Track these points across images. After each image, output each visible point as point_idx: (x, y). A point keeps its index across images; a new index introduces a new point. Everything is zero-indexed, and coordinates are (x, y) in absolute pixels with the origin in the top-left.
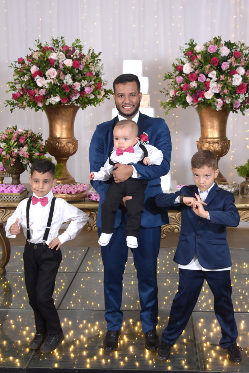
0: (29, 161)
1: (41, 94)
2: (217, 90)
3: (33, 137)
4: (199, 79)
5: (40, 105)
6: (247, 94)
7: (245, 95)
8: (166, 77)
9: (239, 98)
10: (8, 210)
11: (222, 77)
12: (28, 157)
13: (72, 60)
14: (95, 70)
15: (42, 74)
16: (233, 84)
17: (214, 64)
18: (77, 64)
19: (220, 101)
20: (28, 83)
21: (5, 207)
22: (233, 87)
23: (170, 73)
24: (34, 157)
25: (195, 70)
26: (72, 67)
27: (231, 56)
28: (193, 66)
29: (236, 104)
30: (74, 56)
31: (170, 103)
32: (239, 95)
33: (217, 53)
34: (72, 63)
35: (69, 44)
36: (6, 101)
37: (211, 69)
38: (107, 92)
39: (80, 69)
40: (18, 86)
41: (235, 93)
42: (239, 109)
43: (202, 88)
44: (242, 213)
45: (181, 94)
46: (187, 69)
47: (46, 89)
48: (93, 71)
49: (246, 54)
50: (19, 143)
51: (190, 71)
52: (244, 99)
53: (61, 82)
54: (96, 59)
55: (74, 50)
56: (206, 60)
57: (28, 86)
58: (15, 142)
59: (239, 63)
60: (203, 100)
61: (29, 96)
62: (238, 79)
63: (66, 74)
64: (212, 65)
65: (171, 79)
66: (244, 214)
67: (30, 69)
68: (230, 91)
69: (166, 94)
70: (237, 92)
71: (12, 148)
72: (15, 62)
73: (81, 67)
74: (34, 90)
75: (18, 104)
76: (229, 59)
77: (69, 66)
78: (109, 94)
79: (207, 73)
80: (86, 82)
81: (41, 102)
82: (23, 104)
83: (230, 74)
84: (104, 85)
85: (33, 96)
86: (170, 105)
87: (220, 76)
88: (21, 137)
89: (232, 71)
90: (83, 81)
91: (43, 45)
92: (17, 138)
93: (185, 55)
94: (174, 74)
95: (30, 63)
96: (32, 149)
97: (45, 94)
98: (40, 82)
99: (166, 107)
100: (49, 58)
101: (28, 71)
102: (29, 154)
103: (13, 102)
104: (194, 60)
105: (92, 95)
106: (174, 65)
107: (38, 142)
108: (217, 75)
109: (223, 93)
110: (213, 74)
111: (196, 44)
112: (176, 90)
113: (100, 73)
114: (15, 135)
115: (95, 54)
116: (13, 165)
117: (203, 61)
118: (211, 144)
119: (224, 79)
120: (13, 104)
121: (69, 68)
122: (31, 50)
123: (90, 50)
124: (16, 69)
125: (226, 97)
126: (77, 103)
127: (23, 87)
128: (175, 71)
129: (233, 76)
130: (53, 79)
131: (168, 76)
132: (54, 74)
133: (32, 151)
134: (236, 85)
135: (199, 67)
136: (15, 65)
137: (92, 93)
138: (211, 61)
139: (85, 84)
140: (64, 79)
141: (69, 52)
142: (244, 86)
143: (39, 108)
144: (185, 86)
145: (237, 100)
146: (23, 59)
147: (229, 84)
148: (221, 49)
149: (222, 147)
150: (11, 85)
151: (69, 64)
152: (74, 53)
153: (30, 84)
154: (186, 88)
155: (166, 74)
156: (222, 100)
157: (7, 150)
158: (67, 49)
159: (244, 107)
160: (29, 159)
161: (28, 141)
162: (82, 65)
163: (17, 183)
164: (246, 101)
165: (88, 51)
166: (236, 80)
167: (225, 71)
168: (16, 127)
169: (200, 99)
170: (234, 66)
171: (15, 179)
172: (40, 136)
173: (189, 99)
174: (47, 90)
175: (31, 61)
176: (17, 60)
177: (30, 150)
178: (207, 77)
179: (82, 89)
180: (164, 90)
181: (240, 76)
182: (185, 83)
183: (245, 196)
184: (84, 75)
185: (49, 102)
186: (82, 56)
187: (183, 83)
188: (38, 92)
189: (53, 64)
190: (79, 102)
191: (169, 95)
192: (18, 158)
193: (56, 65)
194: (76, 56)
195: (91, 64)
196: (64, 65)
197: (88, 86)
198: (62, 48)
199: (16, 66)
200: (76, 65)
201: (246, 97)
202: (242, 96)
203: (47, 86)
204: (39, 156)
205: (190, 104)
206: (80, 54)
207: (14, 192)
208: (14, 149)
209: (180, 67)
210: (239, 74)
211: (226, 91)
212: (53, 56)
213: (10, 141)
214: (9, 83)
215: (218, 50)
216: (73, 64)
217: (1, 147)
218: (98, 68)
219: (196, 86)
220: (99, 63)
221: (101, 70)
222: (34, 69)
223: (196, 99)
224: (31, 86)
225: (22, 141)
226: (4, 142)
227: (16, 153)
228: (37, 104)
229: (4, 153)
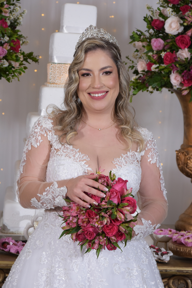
8: (132, 37)
14: (10, 17)
23: (139, 31)
25: (187, 29)
28: (182, 22)
38: (27, 57)
45: (161, 70)
46: (172, 26)
48: (7, 19)
51: (178, 30)
65: (142, 41)
69: (130, 67)
84: (22, 44)
94: (146, 33)
104: (184, 12)
105: (5, 60)
106: (147, 19)
112: (151, 61)
113: (18, 23)
128: (149, 28)
131: (138, 37)
137: (5, 58)
144: (169, 56)
154: (171, 59)
173: (175, 79)
182: (168, 51)
187: (165, 50)
191: (135, 68)
205: (175, 87)
209: (157, 23)
218: (15, 14)
219: (189, 57)
220: (16, 6)
221: (21, 17)
223: (188, 80)
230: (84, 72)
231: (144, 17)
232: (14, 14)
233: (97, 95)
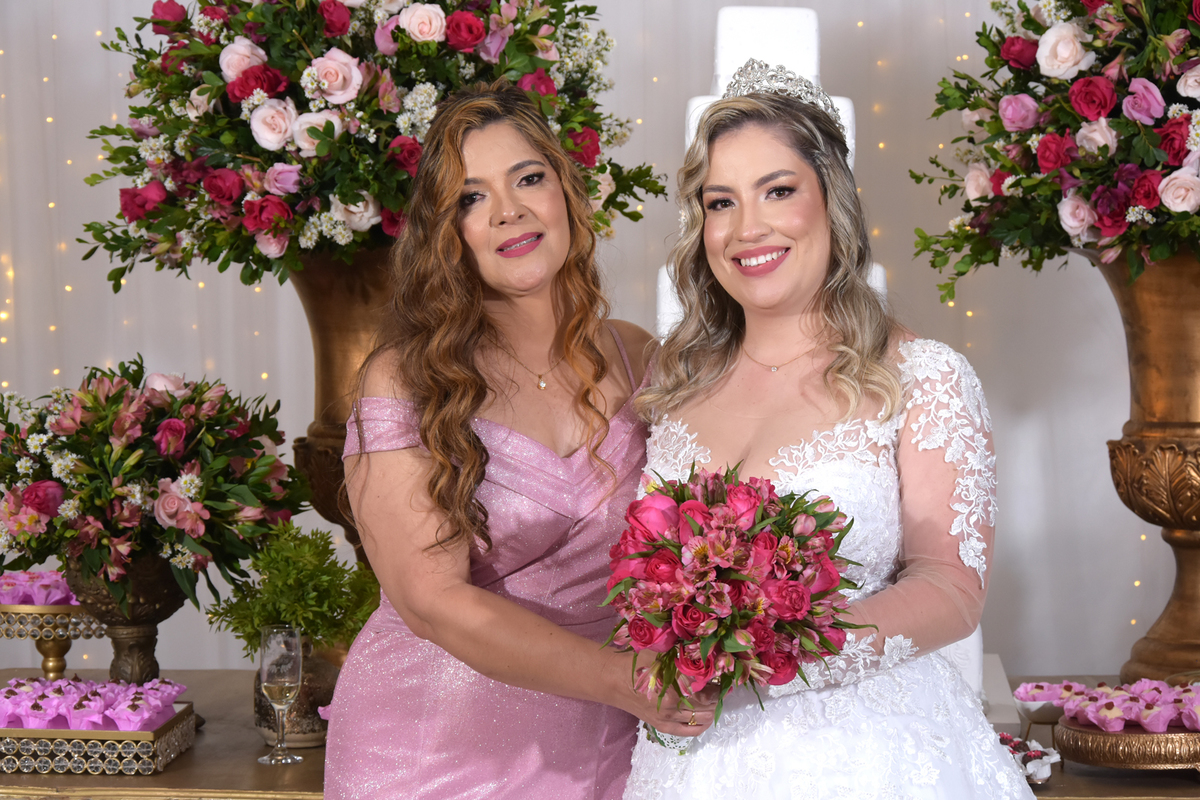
0: (209, 555)
1: (273, 190)
3: (231, 421)
4: (1127, 104)
5: (270, 247)
8: (942, 98)
12: (202, 529)
13: (445, 8)
14: (562, 63)
15: (283, 84)
18: (470, 30)
20: (205, 133)
23: (965, 77)
24: (233, 528)
25: (1106, 56)
26: (441, 45)
28: (1089, 38)
31: (968, 237)
34: (445, 23)
36: (89, 227)
37: (1191, 54)
38: (629, 181)
39: (484, 56)
40: (152, 150)
43: (1148, 151)
45: (1027, 190)
46: (1060, 53)
47: (301, 160)
48: (553, 69)
50: (153, 453)
51: (1076, 64)
53: (384, 125)
54: (569, 5)
57: (208, 145)
58: (131, 447)
60: (1149, 218)
61: (211, 202)
63: (410, 85)
65: (974, 107)
67: (217, 57)
69: (946, 189)
71: (115, 481)
72: (138, 24)
73: (492, 49)
74: (237, 167)
75: (150, 244)
77: (429, 39)
78: (636, 189)
79: (1172, 73)
81: (277, 232)
82: (176, 241)
84: (609, 142)
85: (230, 198)
86: (966, 250)
88: (165, 422)
92: (143, 430)
94: (986, 83)
95: (216, 23)
96: (227, 487)
97: (294, 189)
98: (272, 128)
99: (946, 261)
101: (206, 68)
102: (207, 515)
103: (125, 232)
104: (1094, 8)
106: (988, 37)
107: (260, 446)
112: (1002, 166)
113: (592, 80)
114: (129, 411)
116: (120, 577)
117: (1145, 13)
118: (1190, 458)
120: (123, 246)
121: (425, 52)
124: (143, 57)
127: (181, 153)
128: (994, 66)
130: (338, 107)
131: (958, 94)
132: (346, 82)
133: (222, 497)
135: (1128, 45)
136: (138, 38)
138: (1190, 11)
140: (402, 110)
143: (266, 263)
144: (1053, 147)
146: (182, 7)
150: (116, 142)
151: (426, 29)
153: (215, 136)
154: (1058, 156)
155: (944, 79)
157: (83, 494)
160: (209, 539)
161: (200, 441)
162: (494, 32)
163: (142, 671)
168: (141, 367)
169: (1133, 214)
171: (131, 648)
172: (267, 414)
173: (1074, 215)
174: (310, 171)
175: (224, 16)
176: (148, 14)
177: (210, 495)
178: (1171, 95)
180: (933, 171)
182: (1050, 129)
185: (321, 233)
187: (1039, 129)
188: (261, 179)
189: (344, 28)
191: (959, 192)
192: (149, 534)
193: (355, 37)
195: (544, 30)
196: (398, 33)
199: (143, 43)
200: (464, 34)
203: (308, 147)
204: (259, 523)
205: (1076, 242)
207: (124, 728)
208: (124, 484)
209: (1017, 47)
213: (107, 442)
214: (105, 131)
216: (448, 27)
217: (56, 472)
218: (580, 55)
219: (1113, 144)
220: (585, 29)
222: (238, 56)
223: (1112, 216)
224: (221, 146)
225: (169, 444)
226: (73, 446)
227: (137, 509)
228: (252, 241)
229: (69, 509)
231: (978, 34)
232: (575, 54)
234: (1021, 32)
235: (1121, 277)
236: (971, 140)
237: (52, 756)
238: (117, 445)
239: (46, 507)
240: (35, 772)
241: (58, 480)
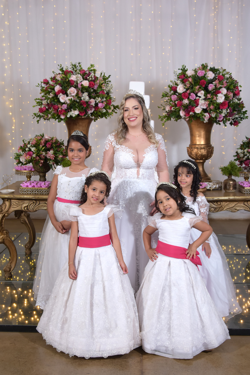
0: (55, 163)
1: (63, 108)
2: (205, 106)
3: (57, 143)
4: (190, 97)
5: (62, 117)
6: (229, 109)
7: (227, 110)
8: (163, 95)
9: (222, 113)
10: (38, 202)
11: (209, 96)
12: (54, 159)
13: (88, 81)
14: (106, 89)
15: (65, 93)
16: (218, 102)
17: (202, 85)
18: (92, 84)
19: (207, 115)
20: (52, 100)
21: (36, 199)
22: (217, 103)
23: (166, 92)
24: (58, 159)
25: (187, 90)
26: (88, 87)
27: (215, 79)
28: (185, 87)
29: (220, 118)
30: (90, 78)
31: (166, 116)
32: (222, 110)
33: (204, 77)
35: (85, 68)
36: (34, 114)
37: (200, 89)
38: (115, 107)
39: (94, 88)
40: (44, 102)
41: (219, 108)
42: (222, 122)
43: (193, 104)
44: (226, 204)
45: (175, 110)
46: (181, 89)
47: (67, 104)
48: (105, 90)
49: (227, 78)
50: (46, 147)
51: (183, 91)
52: (226, 114)
53: (80, 99)
54: (107, 81)
55: (90, 74)
56: (196, 82)
57: (53, 101)
58: (43, 147)
59: (222, 85)
60: (193, 114)
61: (54, 110)
62: (221, 97)
63: (83, 93)
64: (201, 86)
65: (167, 97)
66: (227, 205)
67: (54, 88)
68: (215, 107)
69: (163, 109)
70: (220, 108)
71: (41, 152)
72: (41, 83)
73: (96, 87)
74: (57, 105)
75: (44, 116)
76: (214, 81)
77: (86, 86)
78: (117, 109)
79: (197, 92)
80: (99, 99)
81: (63, 115)
82: (48, 116)
83: (215, 93)
84: (113, 101)
85: (56, 110)
86: (166, 118)
87: (207, 95)
88: (48, 143)
89: (217, 91)
90: (97, 98)
91: (64, 69)
92: (44, 144)
93: (179, 78)
94: (169, 93)
95: (54, 83)
96: (57, 153)
97: (66, 108)
98: (63, 99)
99: (163, 120)
100: (70, 79)
101: (52, 90)
102: (54, 157)
103: (40, 115)
104: (186, 82)
106: (170, 86)
107: (62, 147)
108: (204, 94)
109: (210, 108)
110: (201, 94)
111: (187, 69)
112: (172, 106)
113: (110, 92)
114: (43, 141)
115: (106, 77)
116: (42, 166)
117: (193, 83)
118: (199, 150)
119: (210, 97)
120: (40, 116)
121: (86, 88)
122: (54, 73)
123: (101, 74)
124: (42, 88)
125: (212, 112)
126: (92, 116)
127: (49, 103)
128: (170, 91)
129: (218, 95)
130: (73, 96)
131: (165, 95)
132: (74, 92)
133: (56, 154)
134: (220, 103)
135: (190, 88)
136: (41, 85)
137: (104, 108)
138: (200, 83)
139: (99, 101)
140: (82, 96)
141: (86, 75)
142: (226, 103)
143: (62, 119)
144: (179, 103)
145: (221, 115)
146: (48, 80)
147: (215, 102)
148: (208, 73)
149: (208, 152)
150: (38, 101)
151: (86, 84)
152: (90, 75)
153: (54, 100)
155: (163, 92)
156: (209, 114)
157: (36, 153)
158: (84, 73)
159: (226, 119)
160: (55, 160)
161: (53, 146)
162: (96, 85)
163: (44, 180)
164: (228, 115)
165: (100, 74)
166: (220, 98)
167: (211, 91)
168: (43, 135)
169: (191, 113)
170: (219, 87)
171: (42, 176)
172: (62, 142)
173: (182, 113)
174: (69, 105)
175: (55, 82)
176: (43, 81)
177: (55, 154)
178: (197, 96)
179: (96, 104)
180: (161, 106)
181: (223, 95)
182: (179, 100)
183: (228, 191)
184: (97, 93)
185: (70, 115)
186: (96, 78)
187: (177, 100)
188: (61, 107)
189: (74, 84)
190: (93, 115)
191: (165, 110)
192: (46, 159)
193: (75, 85)
194: (92, 78)
195: (103, 84)
196: (82, 85)
197: (101, 102)
198: (80, 71)
200: (92, 85)
201: (228, 112)
202: (224, 111)
203: (68, 102)
204: (62, 158)
205: (182, 117)
206: (94, 76)
207: (43, 187)
208: (42, 152)
209: (174, 88)
210: (222, 94)
211: (212, 107)
212: (73, 78)
213: (39, 146)
214: (37, 99)
215: (205, 74)
216: (89, 84)
217: (32, 150)
218: (108, 88)
219: (188, 103)
220: (109, 84)
221: (111, 89)
222: (57, 88)
223: (188, 113)
224: (55, 102)
225: (48, 146)
226: (34, 146)
227: (44, 156)
228: (60, 116)
229: (34, 156)
230: (126, 109)
231: (168, 86)
233: (132, 119)
234: (175, 86)
235: (189, 122)
236: (167, 102)
237: (33, 191)
238: (41, 146)
239: (31, 155)
240: (30, 194)
241: (32, 151)
